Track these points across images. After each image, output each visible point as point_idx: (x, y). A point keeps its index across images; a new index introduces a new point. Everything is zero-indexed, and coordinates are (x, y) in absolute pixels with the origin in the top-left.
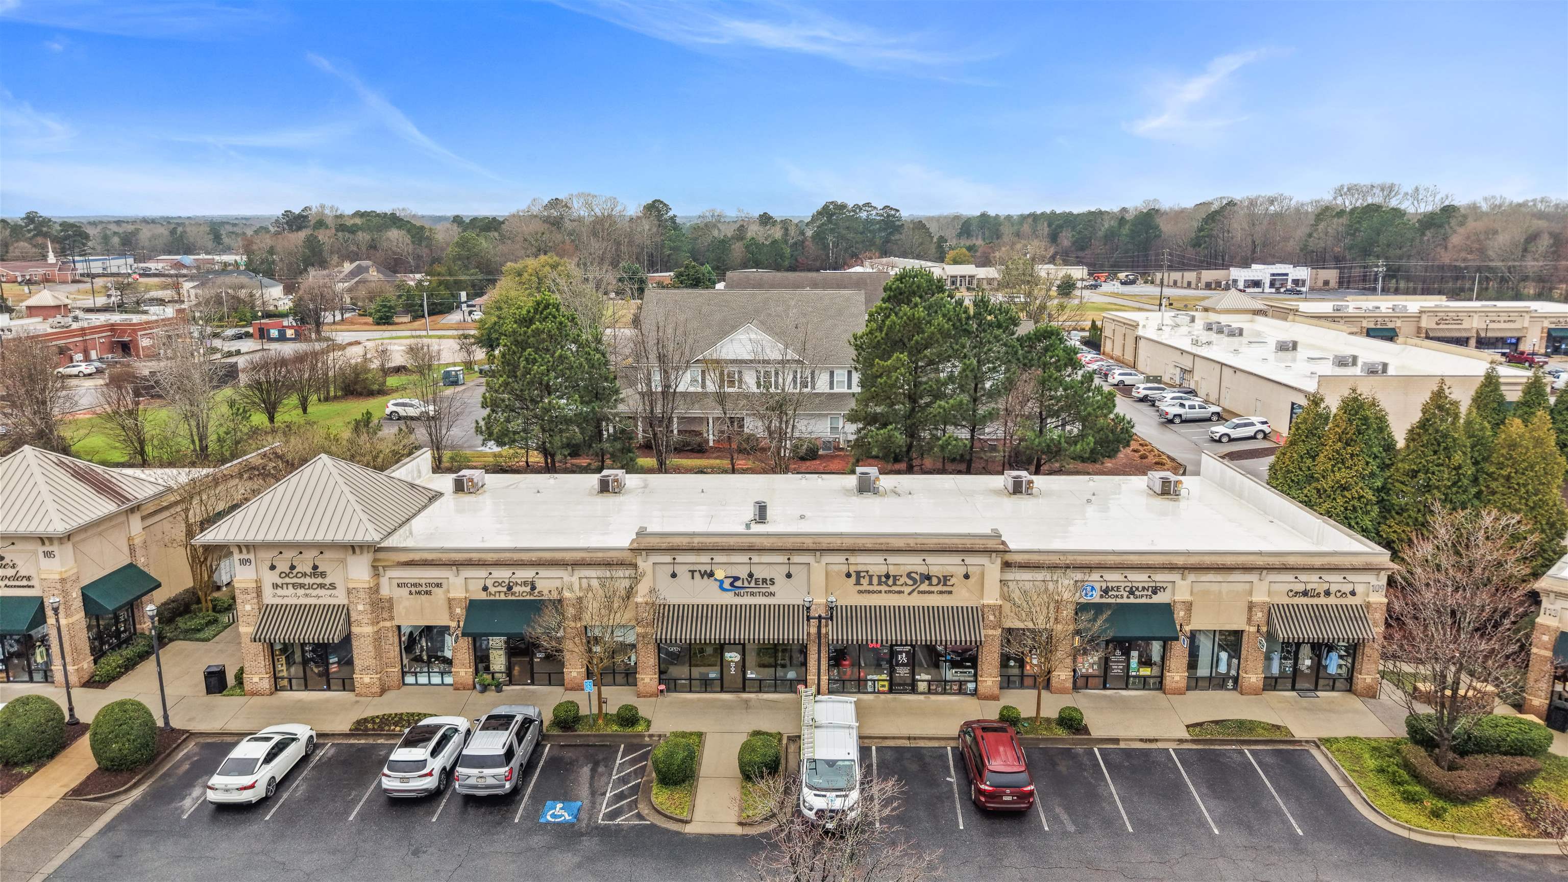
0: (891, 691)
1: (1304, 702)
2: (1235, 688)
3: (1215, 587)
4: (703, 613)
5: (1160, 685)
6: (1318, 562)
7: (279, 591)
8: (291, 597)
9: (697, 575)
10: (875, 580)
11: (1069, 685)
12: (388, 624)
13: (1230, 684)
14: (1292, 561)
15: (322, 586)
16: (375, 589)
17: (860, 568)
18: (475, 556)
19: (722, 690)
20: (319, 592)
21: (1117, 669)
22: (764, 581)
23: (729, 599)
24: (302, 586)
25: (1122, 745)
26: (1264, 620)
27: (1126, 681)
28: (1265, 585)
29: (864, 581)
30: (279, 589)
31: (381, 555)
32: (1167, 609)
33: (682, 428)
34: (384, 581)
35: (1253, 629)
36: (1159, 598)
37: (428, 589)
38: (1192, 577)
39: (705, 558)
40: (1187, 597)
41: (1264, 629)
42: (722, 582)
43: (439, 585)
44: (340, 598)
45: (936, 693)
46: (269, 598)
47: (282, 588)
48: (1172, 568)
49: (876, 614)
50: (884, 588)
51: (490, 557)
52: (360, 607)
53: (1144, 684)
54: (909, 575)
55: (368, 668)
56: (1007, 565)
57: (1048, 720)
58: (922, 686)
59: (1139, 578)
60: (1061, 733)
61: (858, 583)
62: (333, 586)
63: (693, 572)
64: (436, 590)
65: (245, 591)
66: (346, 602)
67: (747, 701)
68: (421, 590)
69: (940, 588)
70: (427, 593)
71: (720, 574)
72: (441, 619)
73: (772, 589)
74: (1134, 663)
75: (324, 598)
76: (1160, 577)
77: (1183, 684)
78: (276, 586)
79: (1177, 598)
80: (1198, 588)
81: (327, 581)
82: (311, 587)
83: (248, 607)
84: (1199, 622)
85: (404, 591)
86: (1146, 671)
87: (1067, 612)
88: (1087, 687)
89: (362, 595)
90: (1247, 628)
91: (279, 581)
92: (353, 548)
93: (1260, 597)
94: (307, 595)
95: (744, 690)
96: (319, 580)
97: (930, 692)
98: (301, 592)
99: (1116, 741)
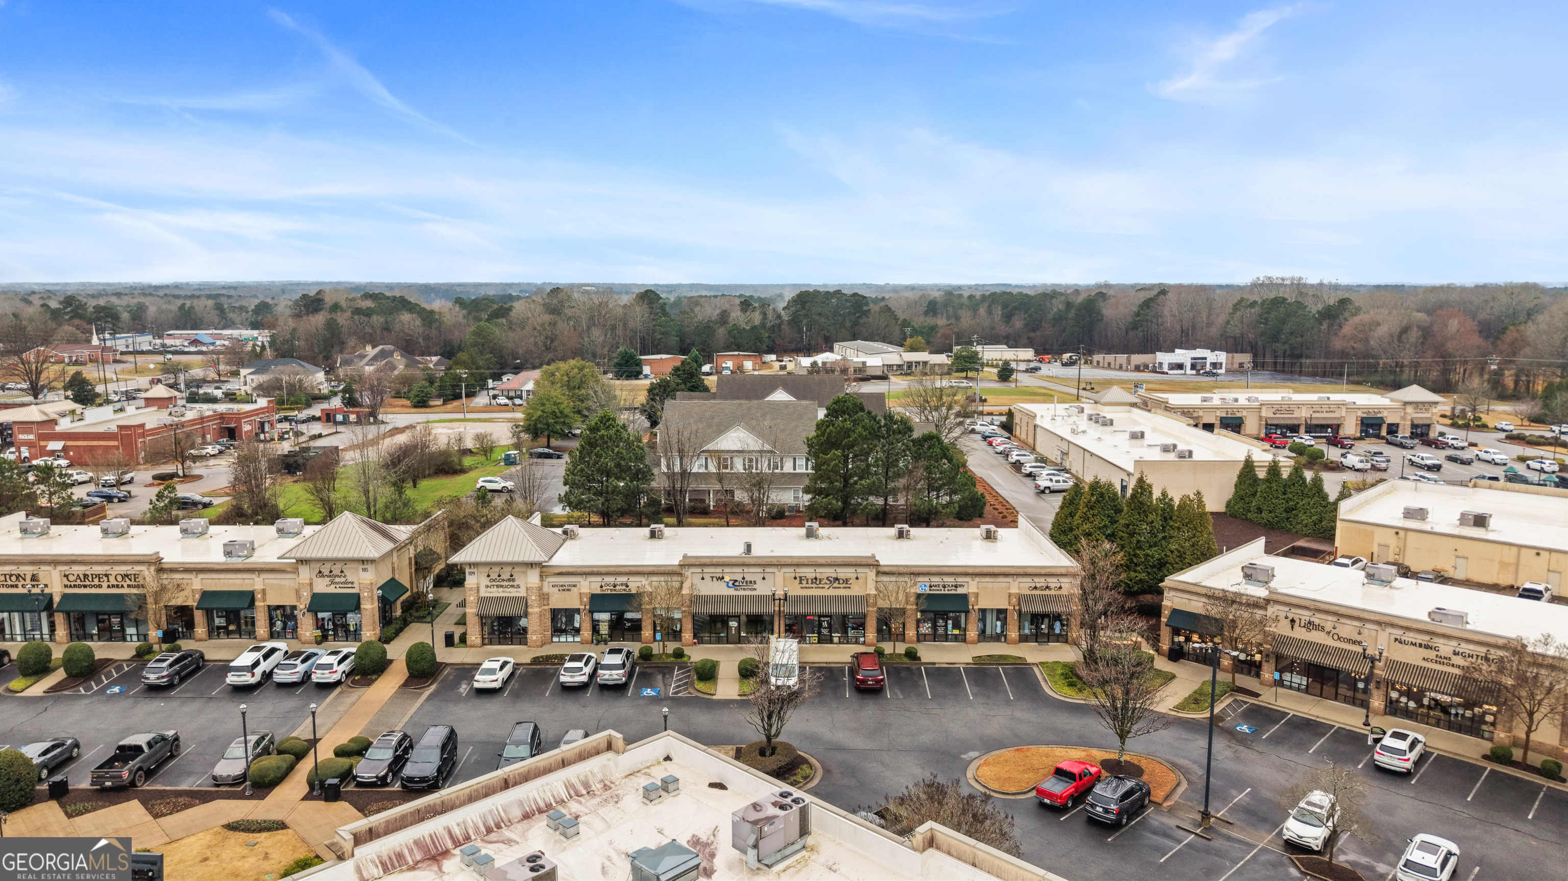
0: (819, 642)
1: (1040, 647)
2: (1005, 641)
3: (990, 585)
4: (718, 599)
5: (964, 640)
6: (1043, 571)
7: (489, 589)
8: (496, 593)
9: (715, 579)
10: (810, 581)
11: (915, 639)
12: (546, 607)
13: (1003, 639)
14: (1030, 571)
15: (512, 586)
16: (541, 588)
17: (802, 575)
18: (595, 570)
19: (728, 643)
20: (511, 589)
21: (941, 631)
22: (751, 582)
23: (732, 592)
24: (502, 586)
25: (937, 666)
26: (1017, 603)
27: (946, 638)
28: (1016, 584)
29: (804, 582)
31: (544, 569)
32: (965, 597)
33: (693, 497)
34: (545, 584)
35: (1012, 608)
36: (960, 591)
37: (569, 588)
38: (977, 579)
39: (719, 570)
40: (976, 591)
41: (1017, 608)
42: (728, 583)
43: (575, 586)
44: (522, 593)
45: (844, 643)
46: (483, 593)
47: (492, 587)
48: (966, 574)
49: (810, 600)
50: (814, 585)
51: (603, 570)
52: (533, 598)
53: (956, 638)
54: (828, 579)
55: (535, 631)
56: (878, 573)
57: (900, 655)
58: (836, 640)
59: (949, 580)
60: (905, 660)
61: (801, 583)
62: (518, 586)
63: (712, 577)
64: (573, 588)
65: (471, 589)
66: (525, 595)
67: (741, 648)
68: (565, 589)
69: (844, 585)
70: (568, 590)
71: (727, 579)
72: (576, 605)
73: (755, 586)
74: (950, 627)
75: (513, 593)
76: (960, 580)
77: (976, 638)
78: (487, 587)
79: (970, 591)
80: (981, 585)
81: (515, 584)
82: (506, 587)
83: (472, 598)
84: (982, 605)
85: (556, 589)
86: (956, 632)
87: (912, 599)
88: (925, 641)
89: (535, 591)
90: (1008, 607)
91: (489, 584)
92: (531, 565)
93: (1014, 590)
94: (504, 591)
95: (739, 642)
96: (511, 583)
97: (840, 643)
98: (501, 590)
99: (934, 664)
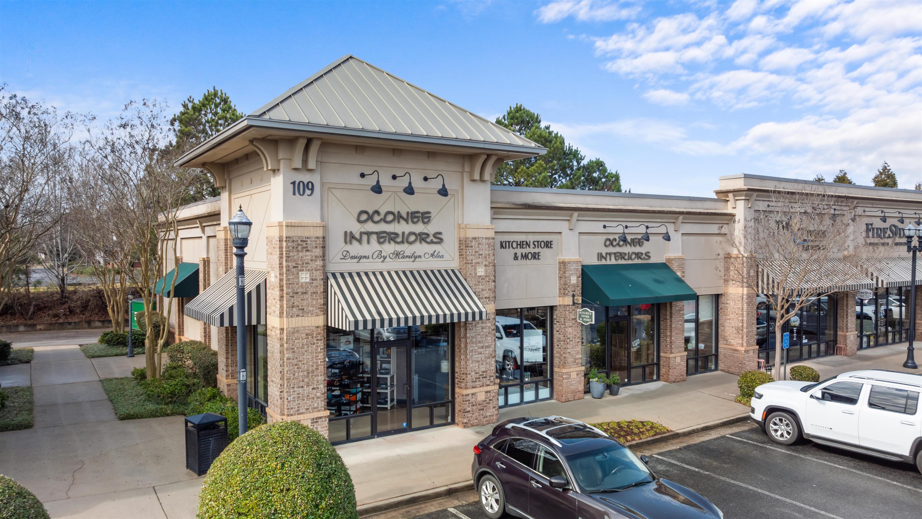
7: (355, 249)
8: (373, 259)
9: (780, 226)
10: (875, 233)
15: (422, 237)
18: (591, 202)
20: (420, 248)
24: (392, 237)
29: (870, 234)
30: (355, 243)
37: (536, 250)
43: (548, 245)
44: (446, 259)
46: (336, 260)
47: (360, 241)
50: (879, 241)
51: (605, 203)
52: (481, 271)
54: (890, 228)
61: (867, 236)
62: (438, 239)
64: (545, 252)
66: (455, 265)
68: (528, 252)
70: (536, 256)
73: (824, 242)
75: (423, 259)
78: (350, 237)
81: (431, 229)
82: (405, 239)
85: (510, 254)
91: (356, 228)
94: (397, 254)
96: (419, 228)
98: (389, 248)
